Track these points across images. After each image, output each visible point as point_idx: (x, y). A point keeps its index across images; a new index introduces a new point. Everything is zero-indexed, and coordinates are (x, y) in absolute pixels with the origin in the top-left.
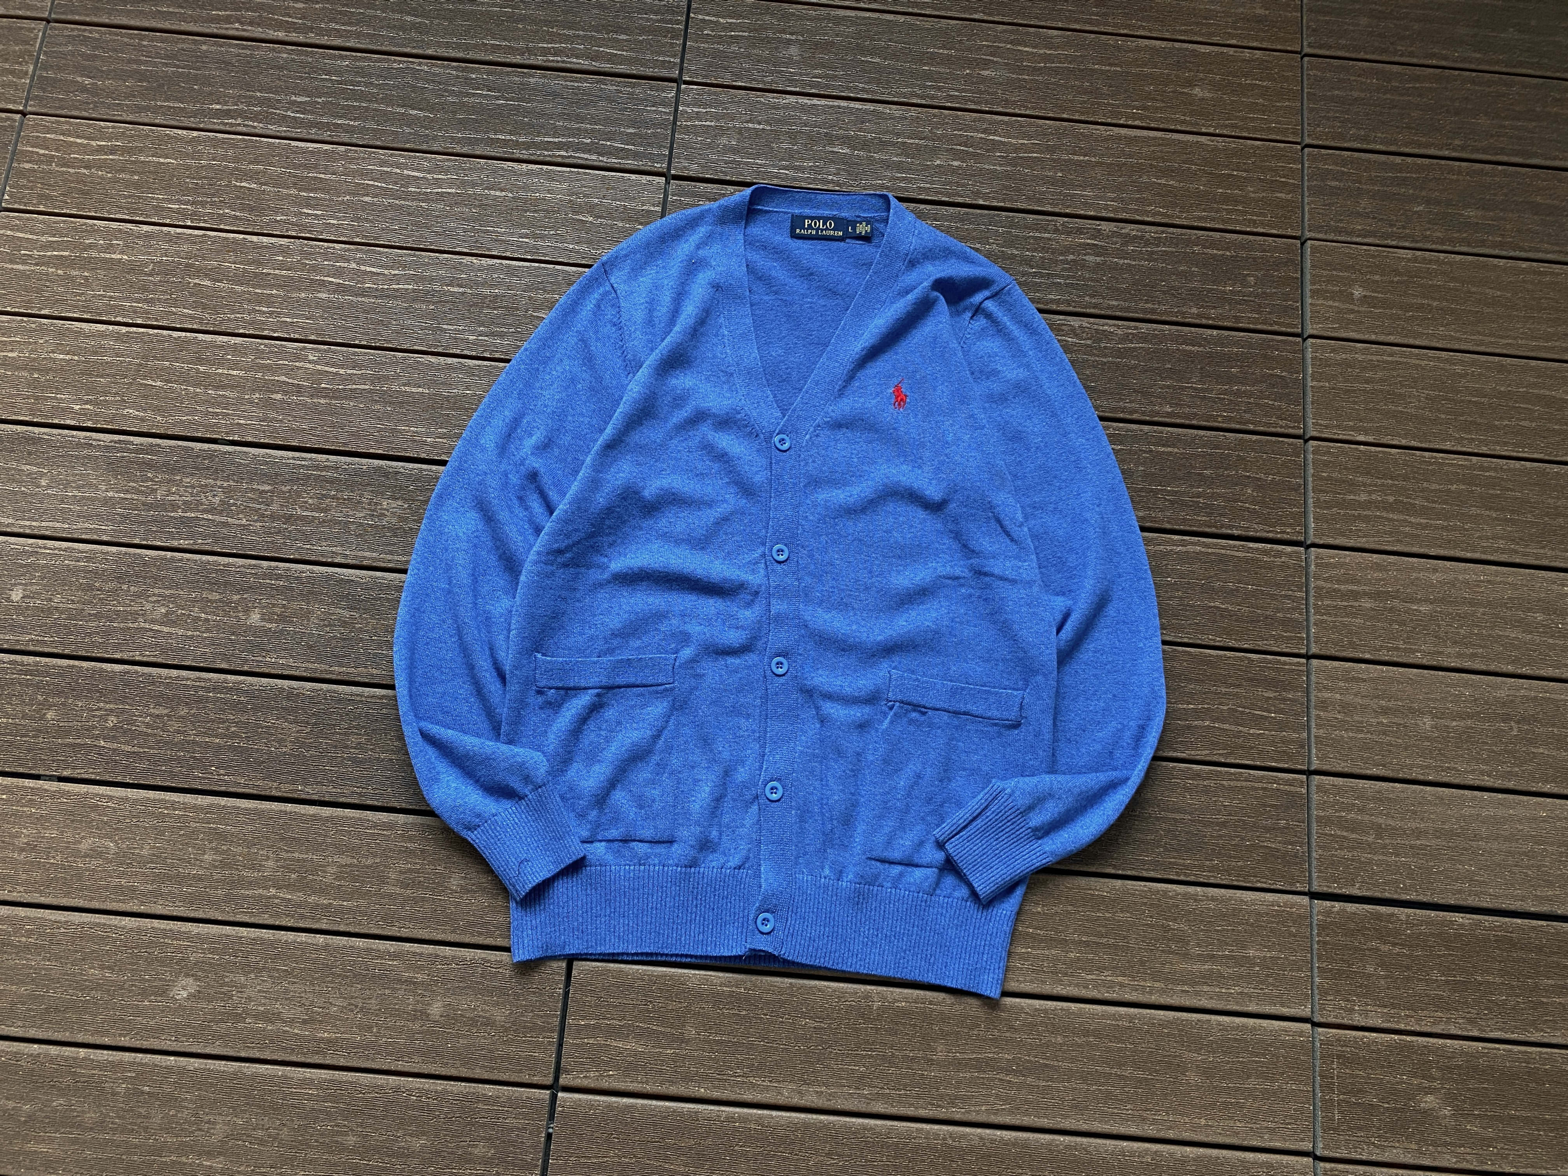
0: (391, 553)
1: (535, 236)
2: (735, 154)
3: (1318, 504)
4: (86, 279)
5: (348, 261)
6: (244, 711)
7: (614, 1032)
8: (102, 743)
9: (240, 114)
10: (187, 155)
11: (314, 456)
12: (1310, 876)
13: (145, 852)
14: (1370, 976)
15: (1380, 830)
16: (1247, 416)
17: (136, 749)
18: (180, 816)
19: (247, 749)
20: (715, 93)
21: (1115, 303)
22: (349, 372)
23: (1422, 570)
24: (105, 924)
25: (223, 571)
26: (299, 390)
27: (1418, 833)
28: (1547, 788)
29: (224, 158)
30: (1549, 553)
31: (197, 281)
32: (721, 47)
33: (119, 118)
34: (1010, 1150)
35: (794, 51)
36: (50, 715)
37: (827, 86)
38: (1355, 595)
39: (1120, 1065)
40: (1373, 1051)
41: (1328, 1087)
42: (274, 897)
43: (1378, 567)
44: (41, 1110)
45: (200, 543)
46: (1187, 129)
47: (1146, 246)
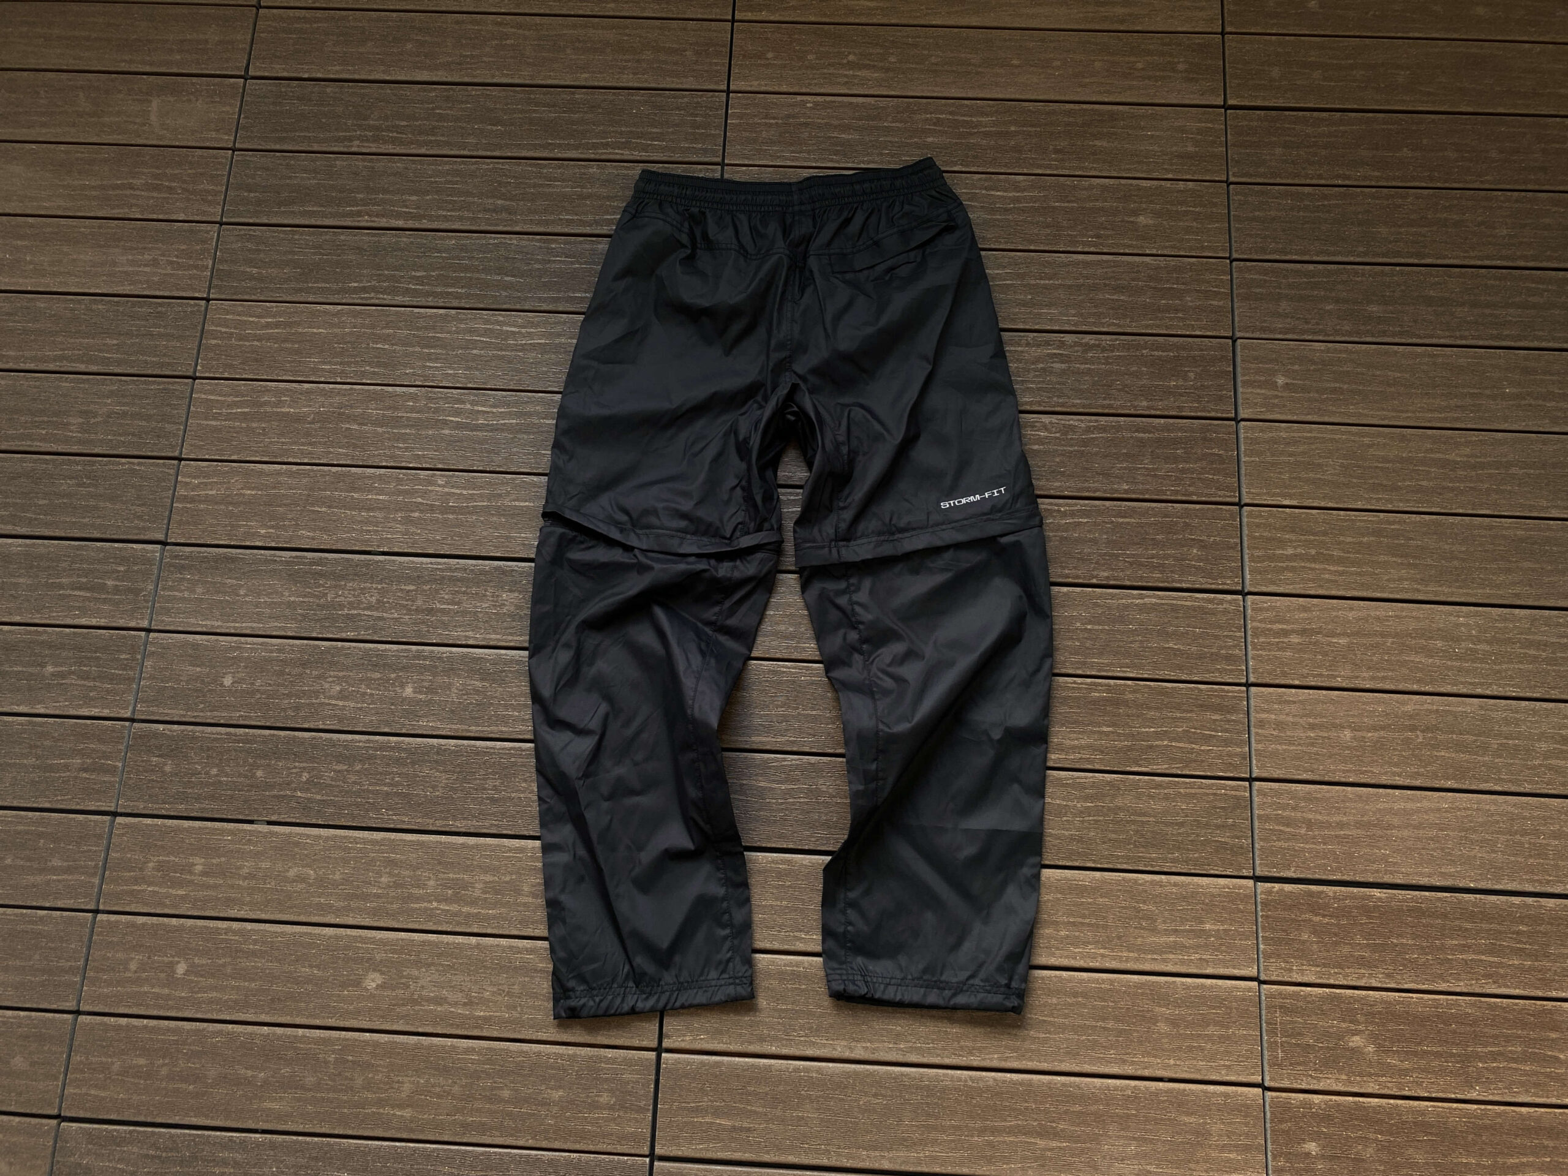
0: (511, 634)
3: (1252, 559)
4: (264, 429)
5: (463, 403)
8: (299, 794)
9: (373, 289)
10: (332, 325)
11: (448, 560)
12: (1254, 863)
13: (337, 877)
14: (1304, 942)
15: (1310, 824)
16: (1191, 489)
17: (325, 798)
18: (361, 849)
19: (409, 794)
21: (1078, 401)
22: (470, 492)
23: (1340, 609)
24: (310, 934)
25: (382, 655)
26: (432, 508)
27: (1341, 825)
28: (1450, 784)
29: (363, 326)
30: (1447, 590)
31: (348, 426)
33: (280, 299)
34: (1016, 1088)
36: (259, 773)
38: (1286, 633)
39: (1104, 1019)
40: (1309, 1002)
41: (1272, 1032)
42: (437, 909)
43: (1305, 609)
44: (273, 1077)
45: (363, 635)
46: (1135, 251)
47: (1103, 351)
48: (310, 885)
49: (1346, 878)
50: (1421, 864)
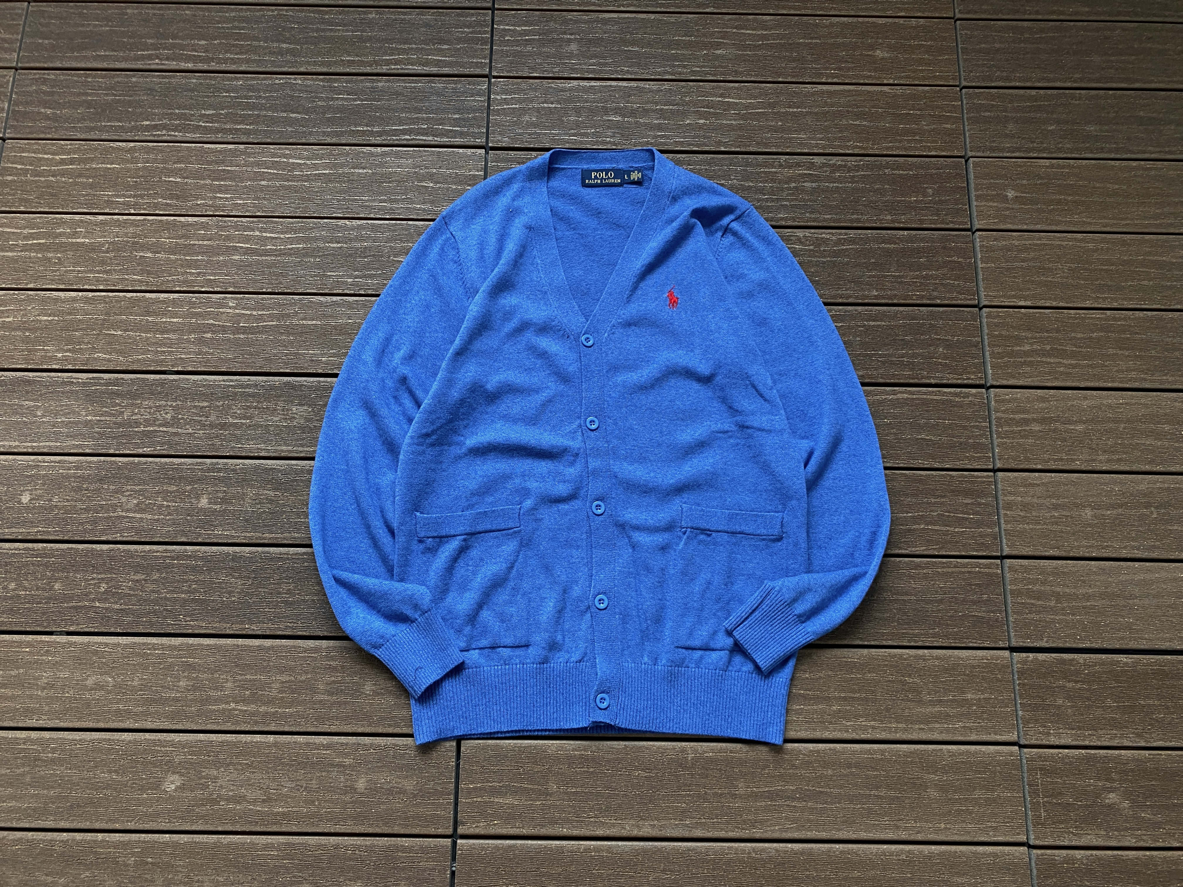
0: (302, 446)
1: (391, 201)
2: (535, 128)
3: (993, 355)
4: (59, 259)
5: (253, 230)
6: (202, 572)
7: (494, 792)
8: (98, 604)
9: (164, 127)
10: (127, 161)
11: (238, 377)
12: (1009, 635)
13: (135, 683)
14: (1059, 707)
15: (1058, 597)
16: (935, 294)
17: (123, 607)
18: (159, 655)
19: (205, 600)
20: (517, 84)
21: (828, 216)
22: (260, 313)
23: (1075, 399)
24: (109, 739)
25: (177, 469)
26: (224, 329)
27: (1088, 597)
29: (155, 161)
30: (1170, 379)
31: (142, 254)
32: (519, 48)
33: (74, 137)
34: (799, 858)
35: (573, 47)
36: (57, 586)
37: (601, 72)
38: (1026, 422)
39: (877, 788)
40: (1067, 764)
41: (1035, 793)
42: (235, 709)
43: (1043, 399)
44: (73, 881)
45: (159, 449)
46: (873, 82)
47: (849, 172)
48: (109, 692)
49: (1095, 645)
50: (1163, 631)
